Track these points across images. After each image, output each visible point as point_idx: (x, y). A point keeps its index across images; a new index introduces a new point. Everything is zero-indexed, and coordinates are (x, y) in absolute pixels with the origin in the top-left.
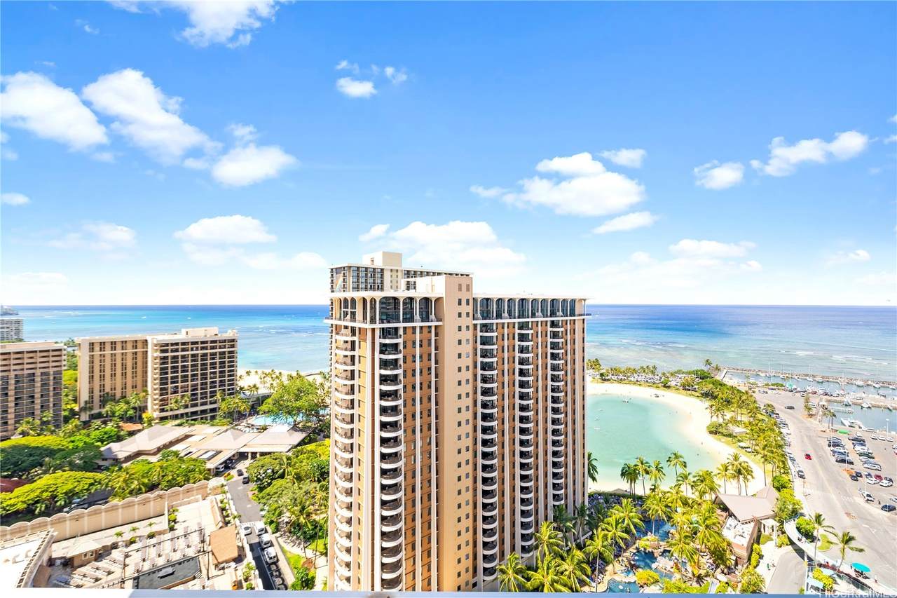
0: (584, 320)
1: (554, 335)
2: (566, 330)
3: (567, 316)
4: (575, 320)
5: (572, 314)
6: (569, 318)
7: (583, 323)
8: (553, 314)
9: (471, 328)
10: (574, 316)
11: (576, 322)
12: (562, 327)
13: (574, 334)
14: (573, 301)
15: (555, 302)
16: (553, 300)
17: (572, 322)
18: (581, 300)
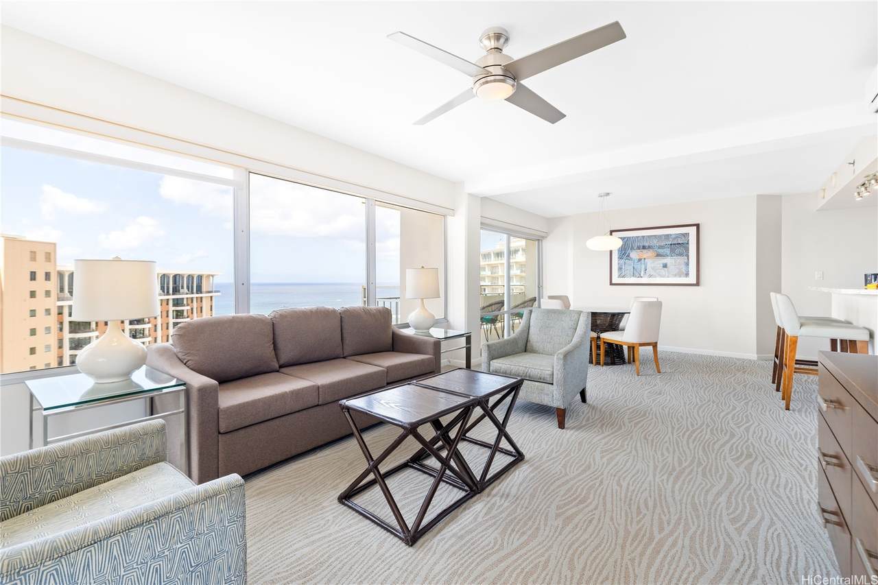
0: (211, 297)
1: (177, 315)
2: (192, 309)
3: (192, 293)
4: (201, 298)
5: (199, 290)
6: (195, 295)
7: (211, 300)
8: (176, 291)
9: (54, 311)
10: (201, 293)
11: (204, 300)
12: (188, 305)
13: (201, 312)
14: (200, 277)
15: (178, 277)
16: (175, 276)
17: (199, 300)
18: (208, 276)
